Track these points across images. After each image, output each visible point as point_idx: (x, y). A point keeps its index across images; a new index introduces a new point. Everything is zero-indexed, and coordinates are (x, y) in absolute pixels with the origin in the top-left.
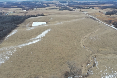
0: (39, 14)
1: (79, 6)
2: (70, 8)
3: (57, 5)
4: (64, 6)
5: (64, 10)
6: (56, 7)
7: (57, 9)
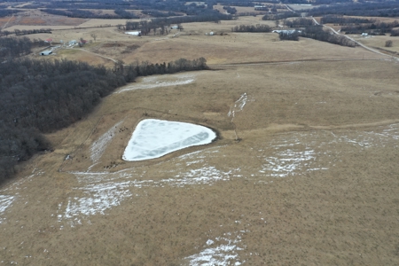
0: (183, 61)
1: (369, 18)
2: (326, 27)
3: (265, 9)
4: (297, 14)
5: (303, 36)
6: (265, 19)
7: (267, 30)
